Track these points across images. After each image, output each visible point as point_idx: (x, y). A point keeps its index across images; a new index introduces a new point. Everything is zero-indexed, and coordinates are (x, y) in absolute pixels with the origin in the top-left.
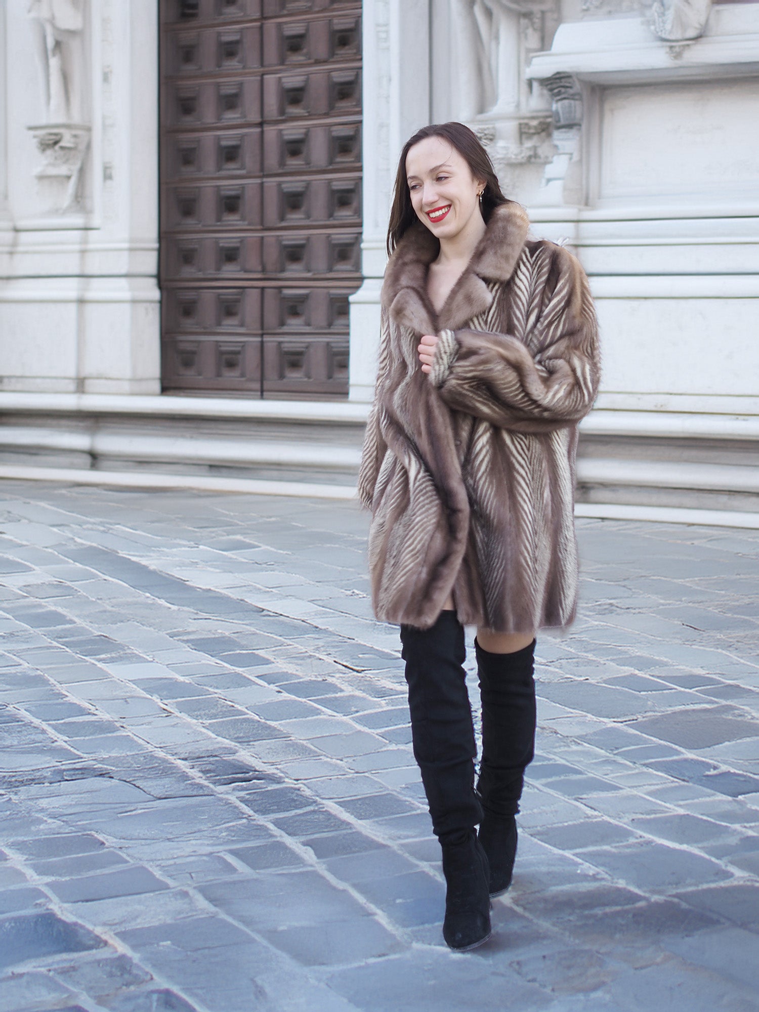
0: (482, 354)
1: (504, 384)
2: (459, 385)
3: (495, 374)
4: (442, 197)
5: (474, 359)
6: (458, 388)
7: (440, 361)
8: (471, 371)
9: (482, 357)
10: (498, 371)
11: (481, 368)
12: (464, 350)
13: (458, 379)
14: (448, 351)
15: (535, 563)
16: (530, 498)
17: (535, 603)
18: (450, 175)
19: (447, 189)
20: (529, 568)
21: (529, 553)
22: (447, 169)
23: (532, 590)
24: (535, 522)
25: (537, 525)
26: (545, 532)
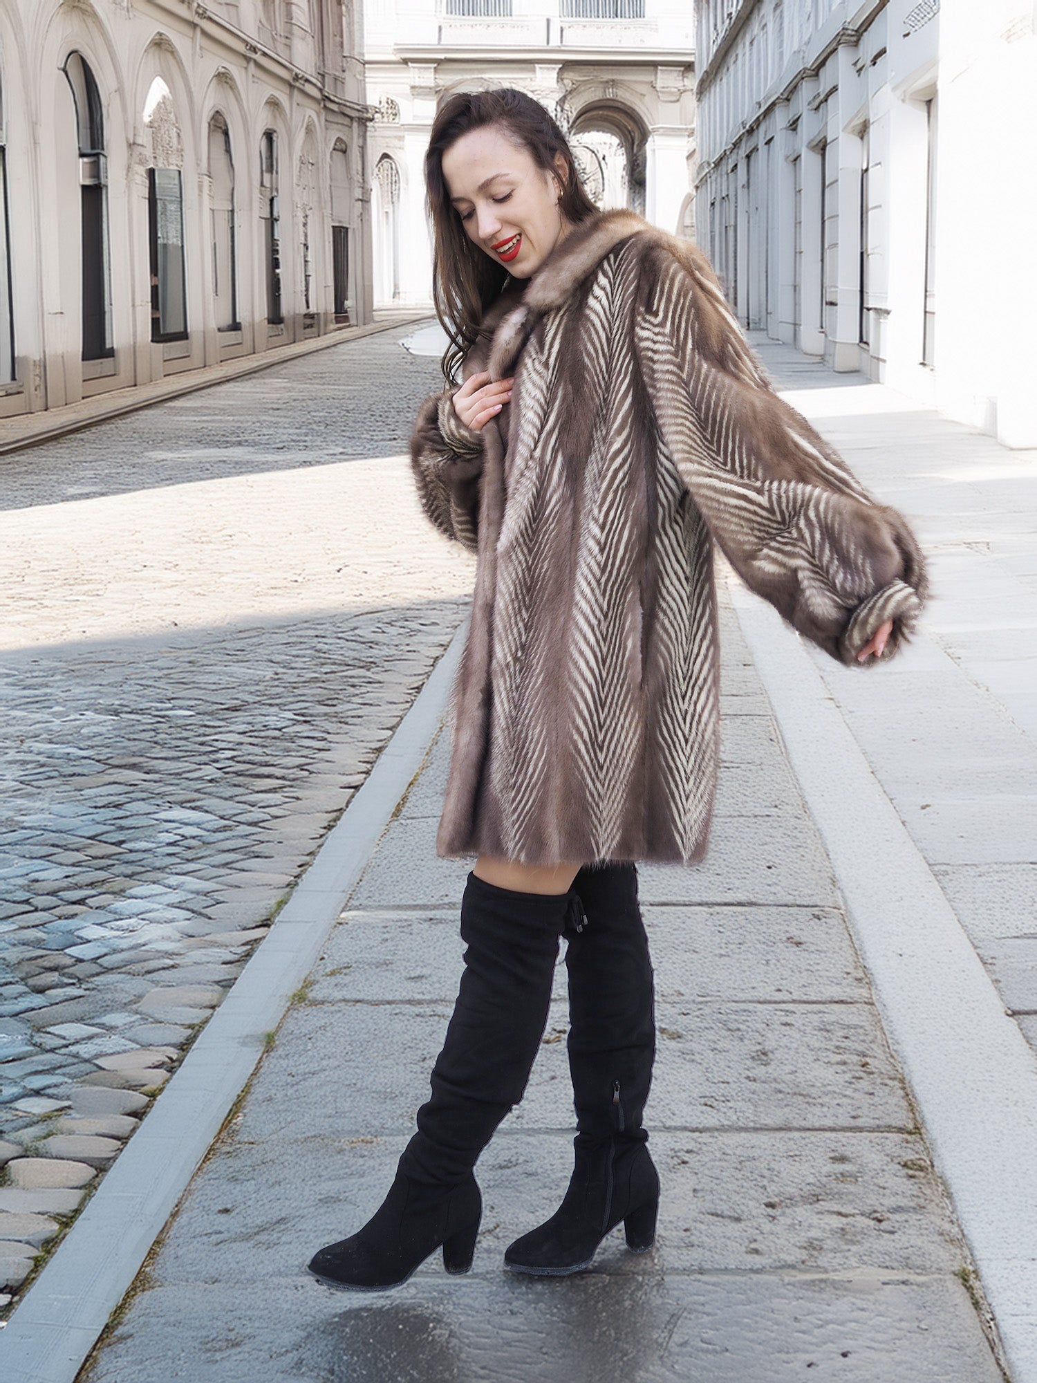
4: (508, 223)
15: (598, 751)
16: (597, 650)
17: (595, 814)
18: (512, 187)
19: (511, 210)
20: (582, 758)
21: (581, 735)
22: (504, 179)
23: (588, 794)
24: (603, 688)
25: (608, 693)
26: (626, 704)
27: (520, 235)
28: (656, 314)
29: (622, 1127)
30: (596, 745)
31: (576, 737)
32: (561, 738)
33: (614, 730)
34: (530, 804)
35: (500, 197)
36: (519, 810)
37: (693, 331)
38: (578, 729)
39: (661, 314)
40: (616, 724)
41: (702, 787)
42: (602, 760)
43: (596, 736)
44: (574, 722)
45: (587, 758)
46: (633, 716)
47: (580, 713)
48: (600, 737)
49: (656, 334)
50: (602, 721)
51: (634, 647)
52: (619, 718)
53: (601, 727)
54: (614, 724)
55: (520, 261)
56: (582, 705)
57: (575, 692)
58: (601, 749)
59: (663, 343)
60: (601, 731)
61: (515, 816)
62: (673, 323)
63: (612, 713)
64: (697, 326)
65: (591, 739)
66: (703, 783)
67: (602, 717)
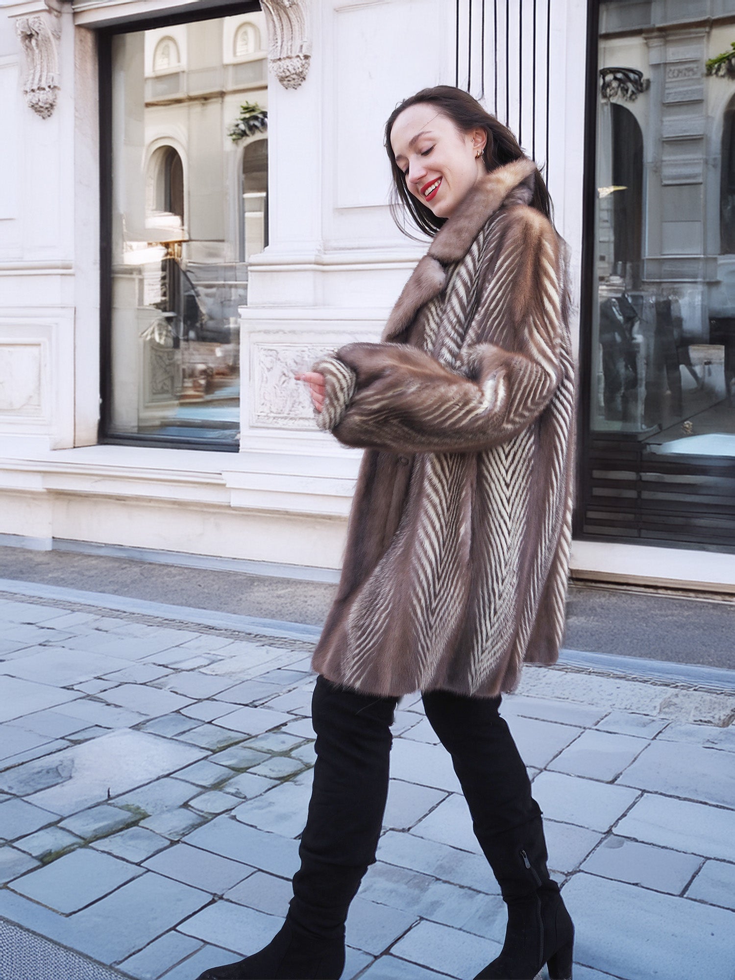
0: (389, 375)
1: (425, 409)
2: (364, 422)
3: (409, 398)
4: (431, 169)
5: (378, 385)
6: (363, 425)
7: (336, 403)
8: (378, 401)
9: (389, 380)
10: (413, 393)
11: (390, 394)
12: (363, 377)
13: (362, 415)
14: (345, 385)
15: (430, 615)
16: (440, 533)
17: (423, 663)
18: (434, 142)
19: (433, 160)
20: (418, 620)
21: (419, 601)
22: (427, 136)
23: (420, 647)
24: (441, 564)
25: (444, 569)
26: (456, 579)
27: (440, 178)
30: (430, 610)
31: (415, 602)
32: (402, 601)
33: (446, 600)
34: (370, 645)
35: (425, 150)
36: (362, 646)
38: (417, 596)
40: (448, 595)
41: (497, 647)
42: (432, 623)
43: (431, 603)
44: (415, 589)
45: (421, 619)
46: (461, 588)
47: (420, 583)
48: (434, 605)
50: (437, 592)
51: (466, 533)
52: (450, 589)
53: (436, 596)
54: (446, 595)
55: (439, 201)
56: (422, 577)
57: (418, 566)
58: (433, 614)
60: (435, 599)
61: (357, 651)
63: (445, 585)
65: (426, 605)
66: (499, 644)
67: (438, 588)
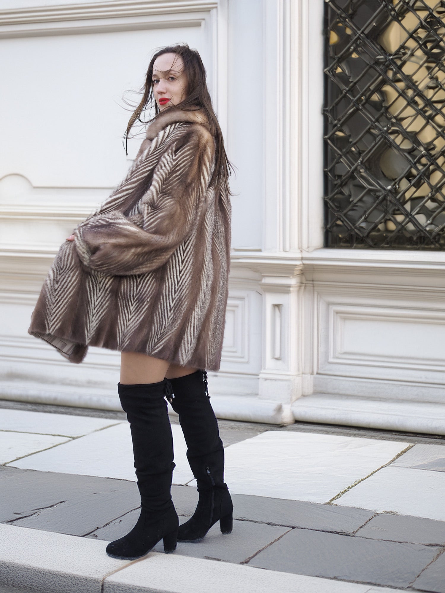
28: (175, 155)
29: (214, 484)
37: (184, 170)
39: (177, 157)
49: (170, 162)
59: (169, 166)
62: (177, 163)
64: (187, 169)
